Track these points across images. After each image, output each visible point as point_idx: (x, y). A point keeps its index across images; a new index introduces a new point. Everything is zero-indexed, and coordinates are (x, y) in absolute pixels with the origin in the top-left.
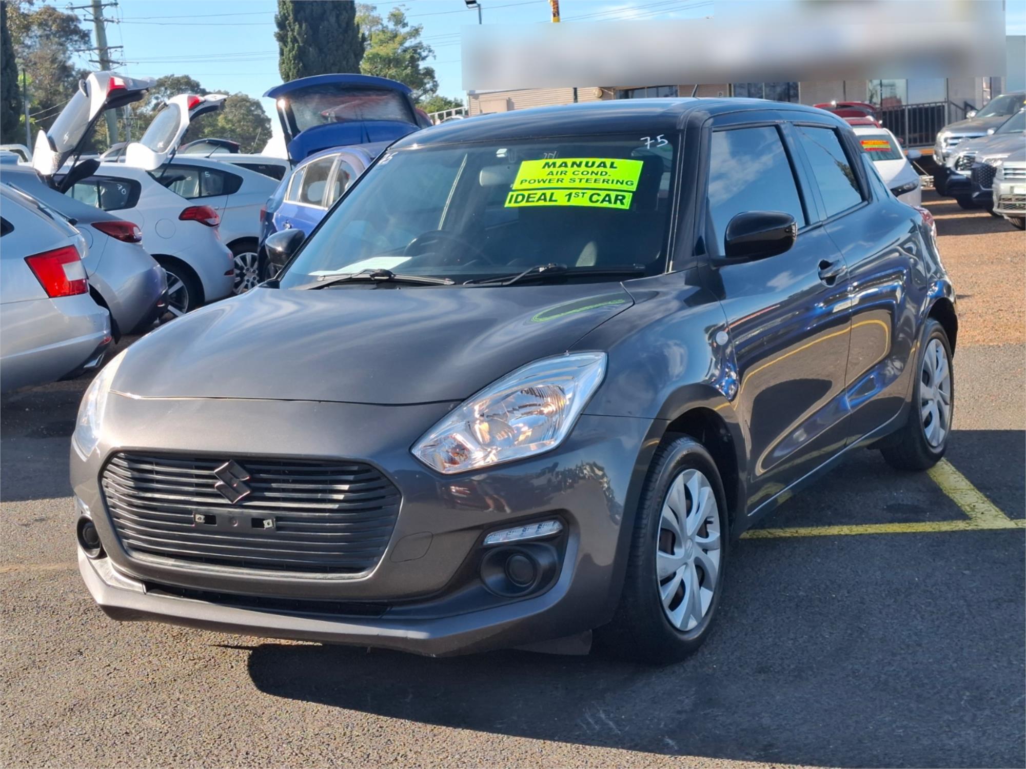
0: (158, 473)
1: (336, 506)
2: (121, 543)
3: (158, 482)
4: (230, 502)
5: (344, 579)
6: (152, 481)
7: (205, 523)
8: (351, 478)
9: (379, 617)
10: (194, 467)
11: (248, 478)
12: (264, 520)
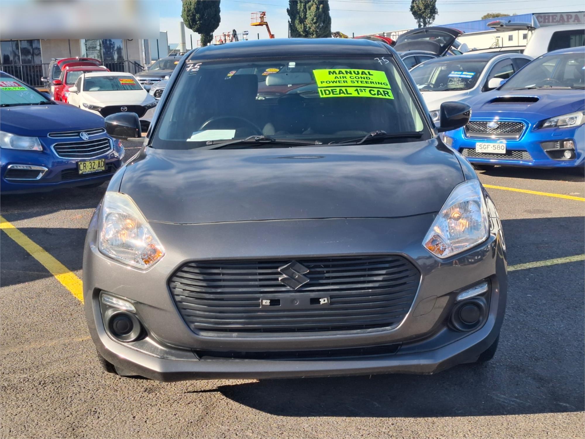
0: (224, 274)
1: (377, 285)
2: (189, 327)
3: (224, 280)
4: (291, 289)
5: (379, 332)
6: (220, 280)
7: (270, 305)
8: (387, 265)
9: (394, 354)
10: (257, 268)
11: (308, 271)
12: (320, 298)
